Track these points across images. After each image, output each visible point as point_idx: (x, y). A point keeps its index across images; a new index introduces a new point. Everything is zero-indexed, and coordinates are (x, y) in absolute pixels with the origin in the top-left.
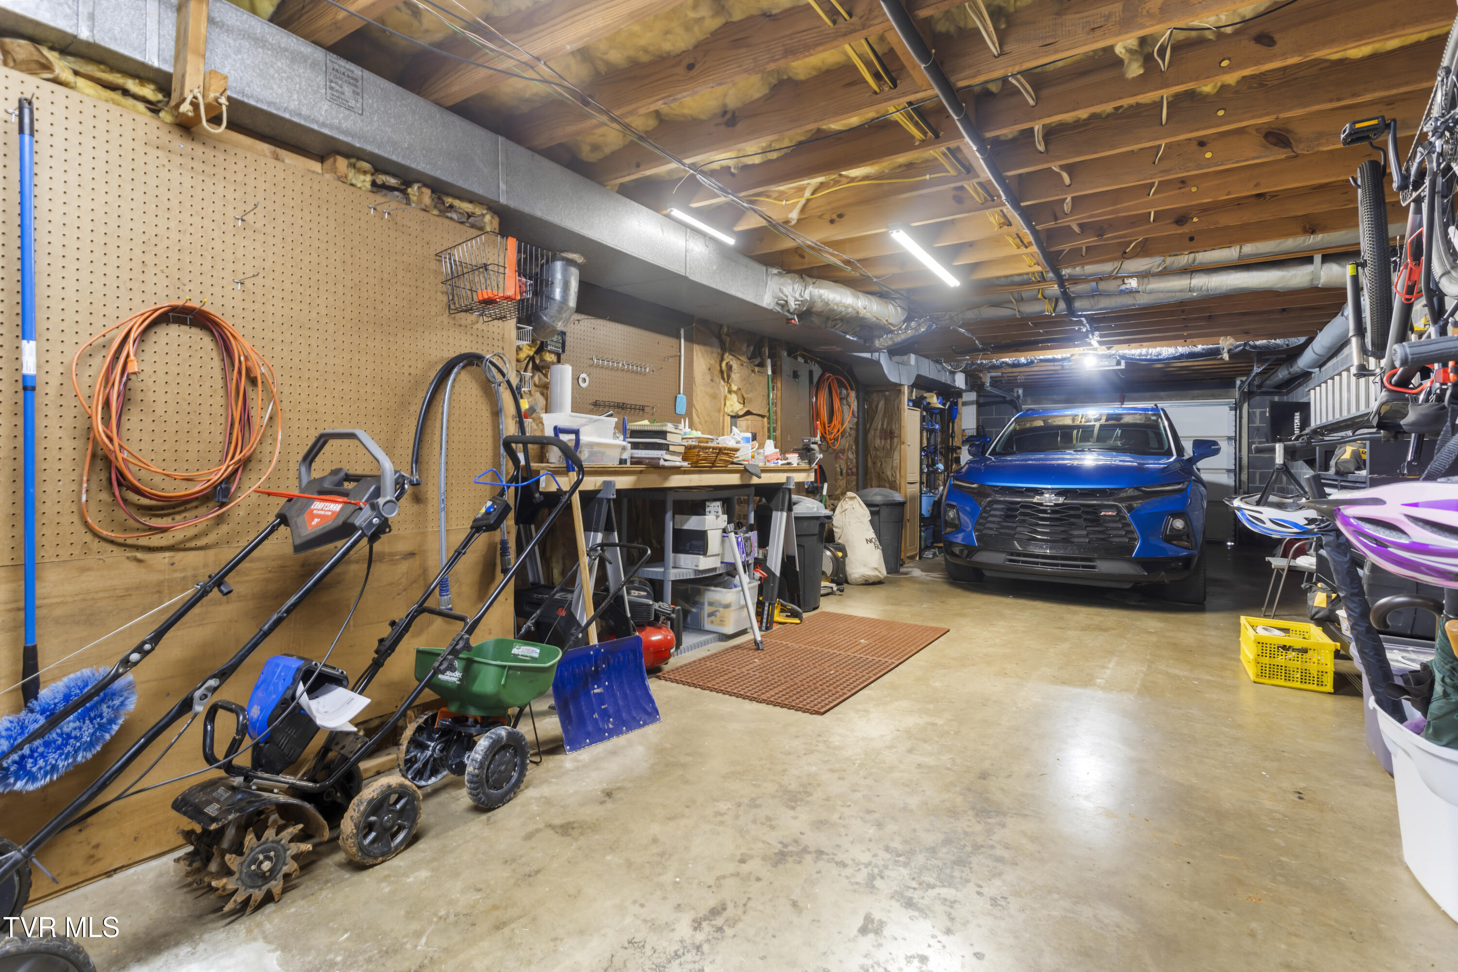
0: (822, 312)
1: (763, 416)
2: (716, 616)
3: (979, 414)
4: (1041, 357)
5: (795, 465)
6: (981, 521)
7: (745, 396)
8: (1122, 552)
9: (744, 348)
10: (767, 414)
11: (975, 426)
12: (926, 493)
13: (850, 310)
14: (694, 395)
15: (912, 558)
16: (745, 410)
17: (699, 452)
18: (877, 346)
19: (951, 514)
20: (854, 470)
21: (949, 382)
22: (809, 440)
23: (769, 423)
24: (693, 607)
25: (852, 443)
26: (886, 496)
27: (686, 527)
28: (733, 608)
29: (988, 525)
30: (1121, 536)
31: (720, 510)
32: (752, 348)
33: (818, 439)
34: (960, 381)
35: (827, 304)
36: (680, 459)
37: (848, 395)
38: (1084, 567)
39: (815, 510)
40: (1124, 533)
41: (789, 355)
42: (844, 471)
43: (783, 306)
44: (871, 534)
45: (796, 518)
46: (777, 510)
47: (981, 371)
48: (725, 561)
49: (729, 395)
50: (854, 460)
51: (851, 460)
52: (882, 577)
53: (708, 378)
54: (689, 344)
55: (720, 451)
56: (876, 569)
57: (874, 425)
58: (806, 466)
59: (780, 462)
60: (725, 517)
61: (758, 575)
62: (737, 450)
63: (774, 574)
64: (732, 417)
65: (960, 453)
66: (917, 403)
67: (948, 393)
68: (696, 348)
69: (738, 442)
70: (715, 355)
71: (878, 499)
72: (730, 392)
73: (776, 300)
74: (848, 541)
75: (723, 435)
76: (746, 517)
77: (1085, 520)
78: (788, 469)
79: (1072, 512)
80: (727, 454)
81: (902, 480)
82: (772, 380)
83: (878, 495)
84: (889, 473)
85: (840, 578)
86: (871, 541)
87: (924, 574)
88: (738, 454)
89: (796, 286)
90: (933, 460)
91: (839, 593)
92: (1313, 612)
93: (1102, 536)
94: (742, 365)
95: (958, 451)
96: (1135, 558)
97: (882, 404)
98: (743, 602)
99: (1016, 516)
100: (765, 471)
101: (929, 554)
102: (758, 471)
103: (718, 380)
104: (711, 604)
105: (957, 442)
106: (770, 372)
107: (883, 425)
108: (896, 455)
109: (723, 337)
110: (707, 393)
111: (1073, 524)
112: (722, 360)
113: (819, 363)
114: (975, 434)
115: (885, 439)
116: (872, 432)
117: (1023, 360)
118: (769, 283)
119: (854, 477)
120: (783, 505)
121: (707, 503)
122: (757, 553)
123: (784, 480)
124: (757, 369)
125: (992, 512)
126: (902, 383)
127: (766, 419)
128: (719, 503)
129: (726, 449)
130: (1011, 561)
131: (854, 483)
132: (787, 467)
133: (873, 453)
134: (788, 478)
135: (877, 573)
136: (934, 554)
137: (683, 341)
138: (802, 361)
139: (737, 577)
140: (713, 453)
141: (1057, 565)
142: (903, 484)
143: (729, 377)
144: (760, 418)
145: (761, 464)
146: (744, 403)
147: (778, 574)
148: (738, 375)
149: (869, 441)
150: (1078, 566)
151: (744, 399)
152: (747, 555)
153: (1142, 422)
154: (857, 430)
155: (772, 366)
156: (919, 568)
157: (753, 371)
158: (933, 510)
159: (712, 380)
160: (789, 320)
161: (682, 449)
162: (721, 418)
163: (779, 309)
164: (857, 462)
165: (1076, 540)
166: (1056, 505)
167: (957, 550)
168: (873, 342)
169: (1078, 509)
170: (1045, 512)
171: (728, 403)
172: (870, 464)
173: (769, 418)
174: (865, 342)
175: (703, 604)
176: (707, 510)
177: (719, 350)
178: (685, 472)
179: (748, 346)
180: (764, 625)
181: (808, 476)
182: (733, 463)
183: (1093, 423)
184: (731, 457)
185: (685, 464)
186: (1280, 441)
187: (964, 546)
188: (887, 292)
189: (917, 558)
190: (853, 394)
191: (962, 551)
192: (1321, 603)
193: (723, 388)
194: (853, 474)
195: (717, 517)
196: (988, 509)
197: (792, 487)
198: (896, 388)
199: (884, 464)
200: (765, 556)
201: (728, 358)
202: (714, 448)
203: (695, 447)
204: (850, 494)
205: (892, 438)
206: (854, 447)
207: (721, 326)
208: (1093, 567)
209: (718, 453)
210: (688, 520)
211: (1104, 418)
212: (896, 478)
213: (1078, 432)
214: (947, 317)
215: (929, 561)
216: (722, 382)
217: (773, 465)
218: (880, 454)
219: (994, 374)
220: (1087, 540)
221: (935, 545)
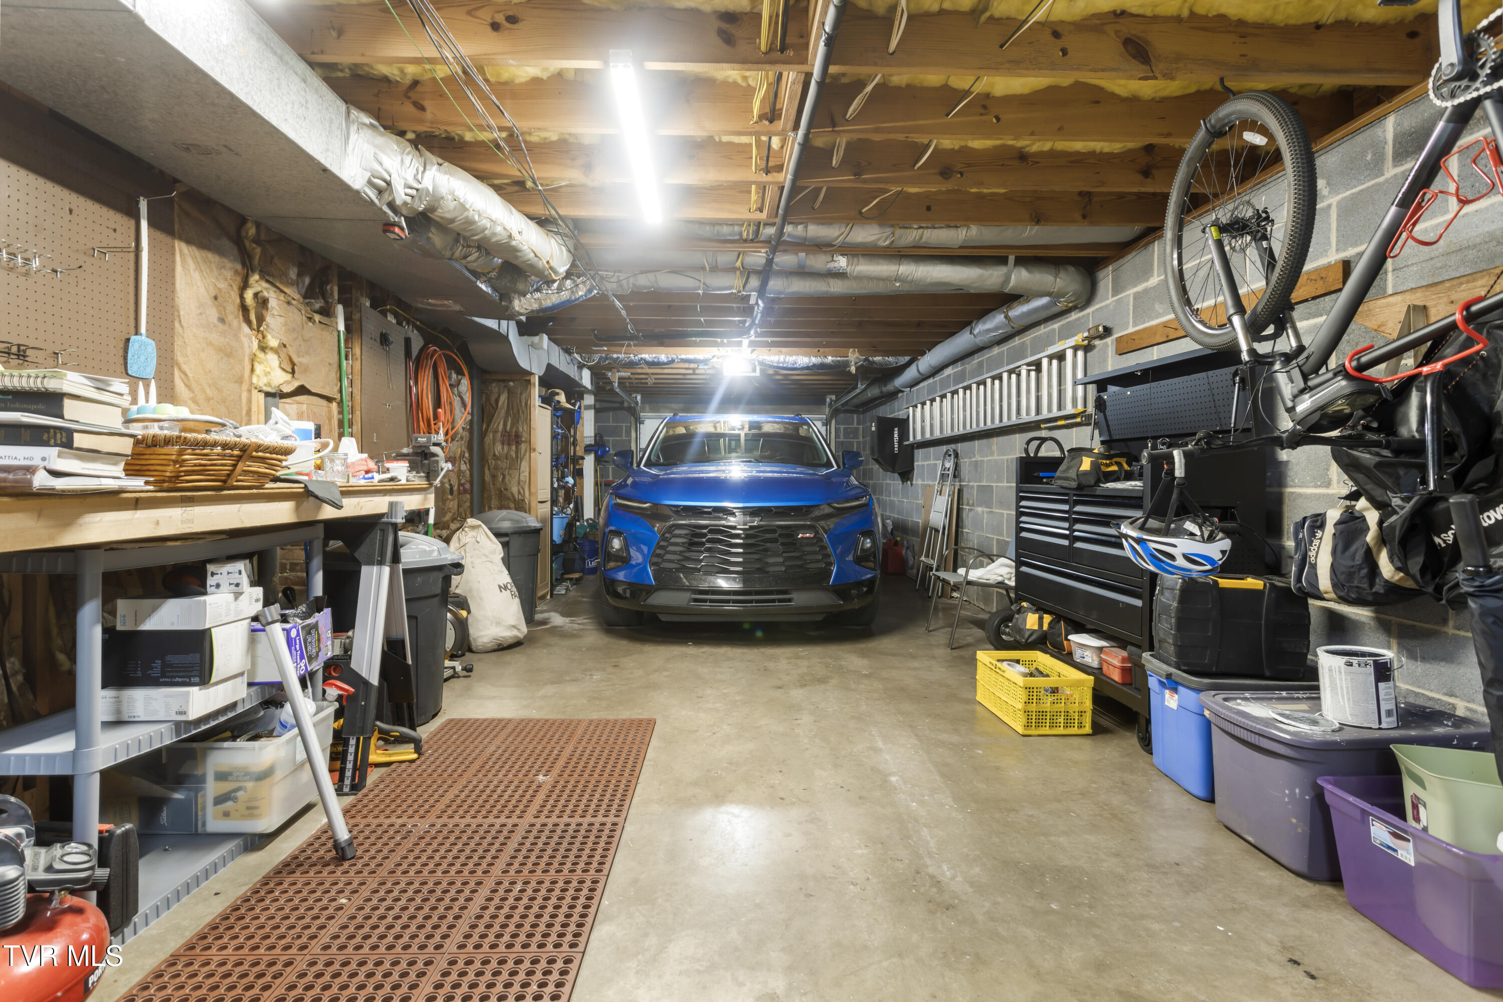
0: (452, 221)
1: (329, 399)
2: (235, 799)
3: (597, 420)
4: (683, 356)
5: (404, 482)
6: (658, 551)
7: (296, 359)
8: (817, 579)
9: (293, 273)
10: (338, 396)
11: (593, 435)
12: (557, 514)
13: (499, 229)
14: (178, 343)
15: (543, 597)
16: (296, 384)
17: (181, 453)
18: (517, 308)
19: (616, 543)
20: (468, 486)
21: (577, 379)
22: (429, 439)
23: (341, 412)
24: (174, 790)
25: (464, 449)
26: (518, 521)
27: (150, 625)
28: (279, 775)
29: (668, 557)
30: (818, 561)
31: (245, 580)
32: (307, 280)
33: (441, 437)
34: (586, 378)
35: (463, 207)
36: (118, 470)
37: (459, 383)
38: (780, 601)
39: (435, 554)
40: (820, 557)
41: (374, 306)
42: (455, 488)
43: (380, 192)
44: (505, 578)
45: (405, 571)
46: (371, 563)
47: (610, 369)
48: (258, 680)
49: (261, 355)
50: (468, 472)
51: (464, 472)
52: (521, 636)
53: (213, 314)
54: (160, 236)
55: (245, 452)
56: (514, 627)
57: (493, 426)
58: (423, 483)
59: (377, 477)
60: (259, 591)
61: (332, 692)
62: (287, 452)
63: (366, 683)
64: (268, 395)
65: (582, 464)
66: (547, 400)
67: (574, 392)
68: (180, 247)
69: (286, 438)
70: (229, 274)
71: (506, 525)
72: (263, 348)
73: (368, 175)
74: (471, 590)
75: (249, 423)
76: (307, 583)
77: (782, 544)
78: (392, 488)
79: (768, 536)
80: (262, 460)
81: (533, 498)
82: (346, 341)
83: (507, 519)
84: (515, 490)
85: (464, 647)
86: (506, 588)
87: (567, 620)
88: (291, 460)
89: (408, 159)
90: (563, 472)
91: (465, 673)
92: (1026, 636)
93: (799, 563)
94: (289, 303)
95: (581, 462)
96: (832, 586)
97: (503, 398)
98: (301, 755)
99: (703, 544)
100: (348, 493)
101: (560, 590)
102: (335, 496)
103: (235, 323)
104: (222, 776)
105: (580, 451)
106: (341, 327)
107: (505, 425)
108: (524, 465)
109: (247, 243)
110: (210, 344)
111: (766, 550)
112: (245, 286)
113: (419, 329)
114: (593, 442)
115: (509, 444)
116: (490, 436)
117: (663, 358)
118: (353, 136)
119: (468, 496)
120: (382, 553)
121: (210, 568)
122: (330, 648)
123: (384, 509)
124: (317, 317)
125: (673, 540)
126: (533, 371)
127: (334, 405)
128: (241, 565)
129: (258, 448)
130: (696, 600)
131: (468, 504)
132: (389, 485)
133: (492, 463)
134: (392, 505)
135: (515, 633)
136: (567, 589)
137: (144, 224)
138: (394, 321)
139: (288, 706)
140: (223, 457)
141: (751, 601)
142: (534, 504)
143: (261, 319)
144: (324, 402)
145: (340, 481)
146: (293, 372)
147: (375, 680)
148: (280, 320)
149: (486, 447)
150: (773, 601)
151: (293, 364)
152: (311, 659)
153: (782, 431)
154: (471, 431)
155: (346, 320)
156: (556, 611)
157: (310, 319)
158: (565, 534)
159: (222, 320)
160: (388, 226)
161: (126, 446)
162: (244, 395)
163: (372, 194)
164: (471, 475)
165: (771, 569)
166: (751, 528)
167: (620, 590)
168: (511, 302)
169: (774, 531)
170: (737, 536)
171: (259, 368)
172: (488, 477)
173: (340, 403)
174: (501, 299)
175: (202, 780)
176: (211, 581)
177: (239, 267)
178: (137, 504)
179: (300, 275)
180: (347, 782)
181: (425, 499)
182: (277, 479)
183: (736, 432)
184: (272, 466)
185: (138, 483)
186: (1178, 446)
187: (629, 584)
188: (555, 219)
189: (549, 597)
190: (465, 384)
191: (624, 591)
192: (1032, 625)
193: (249, 340)
194: (465, 491)
195: (237, 595)
196: (667, 535)
197: (400, 520)
198: (524, 376)
199: (507, 479)
200: (347, 650)
201: (257, 284)
202: (225, 446)
203: (168, 441)
204: (471, 521)
205: (518, 443)
206: (467, 455)
207: (242, 221)
208: (790, 600)
209: (240, 458)
210: (155, 609)
211: (747, 426)
212: (524, 496)
213: (725, 440)
214: (614, 279)
215: (563, 599)
216: (246, 329)
217: (362, 482)
218: (503, 464)
219: (623, 374)
220: (783, 569)
221: (566, 576)
